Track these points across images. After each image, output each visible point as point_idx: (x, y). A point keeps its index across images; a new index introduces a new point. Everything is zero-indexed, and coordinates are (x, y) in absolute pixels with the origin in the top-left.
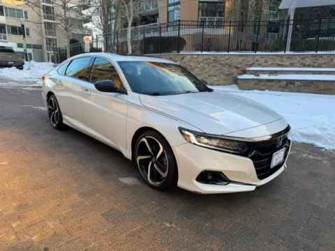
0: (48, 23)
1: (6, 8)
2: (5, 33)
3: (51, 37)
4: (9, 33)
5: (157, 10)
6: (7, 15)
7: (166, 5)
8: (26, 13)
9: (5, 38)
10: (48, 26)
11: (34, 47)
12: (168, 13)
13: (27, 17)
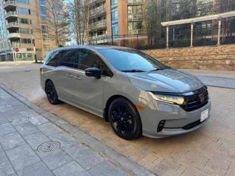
1: (20, 28)
2: (20, 43)
3: (47, 43)
4: (22, 43)
6: (21, 32)
7: (110, 24)
8: (32, 30)
9: (20, 46)
11: (37, 50)
12: (112, 28)
13: (32, 33)
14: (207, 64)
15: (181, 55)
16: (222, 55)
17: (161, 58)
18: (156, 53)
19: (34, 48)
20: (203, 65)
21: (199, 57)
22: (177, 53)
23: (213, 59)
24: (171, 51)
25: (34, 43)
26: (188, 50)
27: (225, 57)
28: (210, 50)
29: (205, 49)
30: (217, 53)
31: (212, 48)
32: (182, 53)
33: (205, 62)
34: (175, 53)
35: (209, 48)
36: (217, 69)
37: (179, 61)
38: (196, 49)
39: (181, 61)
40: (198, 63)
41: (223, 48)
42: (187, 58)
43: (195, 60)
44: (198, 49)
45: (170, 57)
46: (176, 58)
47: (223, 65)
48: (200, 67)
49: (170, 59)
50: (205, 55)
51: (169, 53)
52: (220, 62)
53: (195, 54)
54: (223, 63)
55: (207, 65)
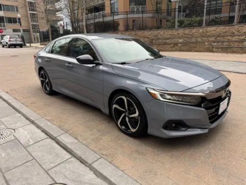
0: (32, 14)
1: (3, 5)
2: (4, 23)
3: (36, 23)
4: (7, 22)
5: (104, 3)
6: (4, 10)
8: (17, 8)
9: (4, 26)
10: (33, 15)
11: (24, 31)
12: (111, 4)
13: (17, 11)
14: (222, 46)
15: (192, 36)
16: (239, 36)
17: (170, 40)
18: (164, 33)
19: (21, 29)
20: (217, 48)
21: (213, 39)
22: (187, 34)
23: (229, 41)
24: (181, 31)
25: (20, 22)
26: (201, 30)
27: (242, 38)
28: (225, 30)
29: (220, 29)
30: (234, 33)
31: (227, 28)
32: (193, 34)
33: (220, 44)
34: (185, 34)
35: (223, 27)
36: (233, 52)
37: (190, 43)
38: (210, 29)
39: (193, 43)
40: (211, 45)
41: (240, 28)
42: (199, 40)
43: (209, 41)
44: (212, 29)
45: (180, 38)
46: (186, 39)
47: (241, 48)
48: (214, 49)
49: (181, 41)
50: (219, 36)
51: (178, 34)
52: (236, 44)
53: (208, 34)
54: (240, 46)
55: (222, 48)
